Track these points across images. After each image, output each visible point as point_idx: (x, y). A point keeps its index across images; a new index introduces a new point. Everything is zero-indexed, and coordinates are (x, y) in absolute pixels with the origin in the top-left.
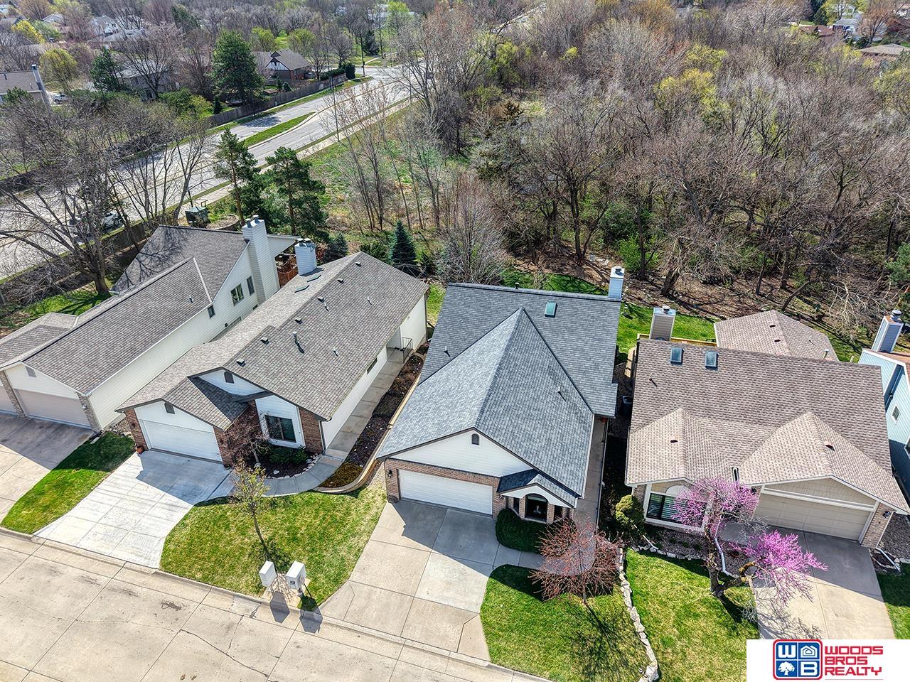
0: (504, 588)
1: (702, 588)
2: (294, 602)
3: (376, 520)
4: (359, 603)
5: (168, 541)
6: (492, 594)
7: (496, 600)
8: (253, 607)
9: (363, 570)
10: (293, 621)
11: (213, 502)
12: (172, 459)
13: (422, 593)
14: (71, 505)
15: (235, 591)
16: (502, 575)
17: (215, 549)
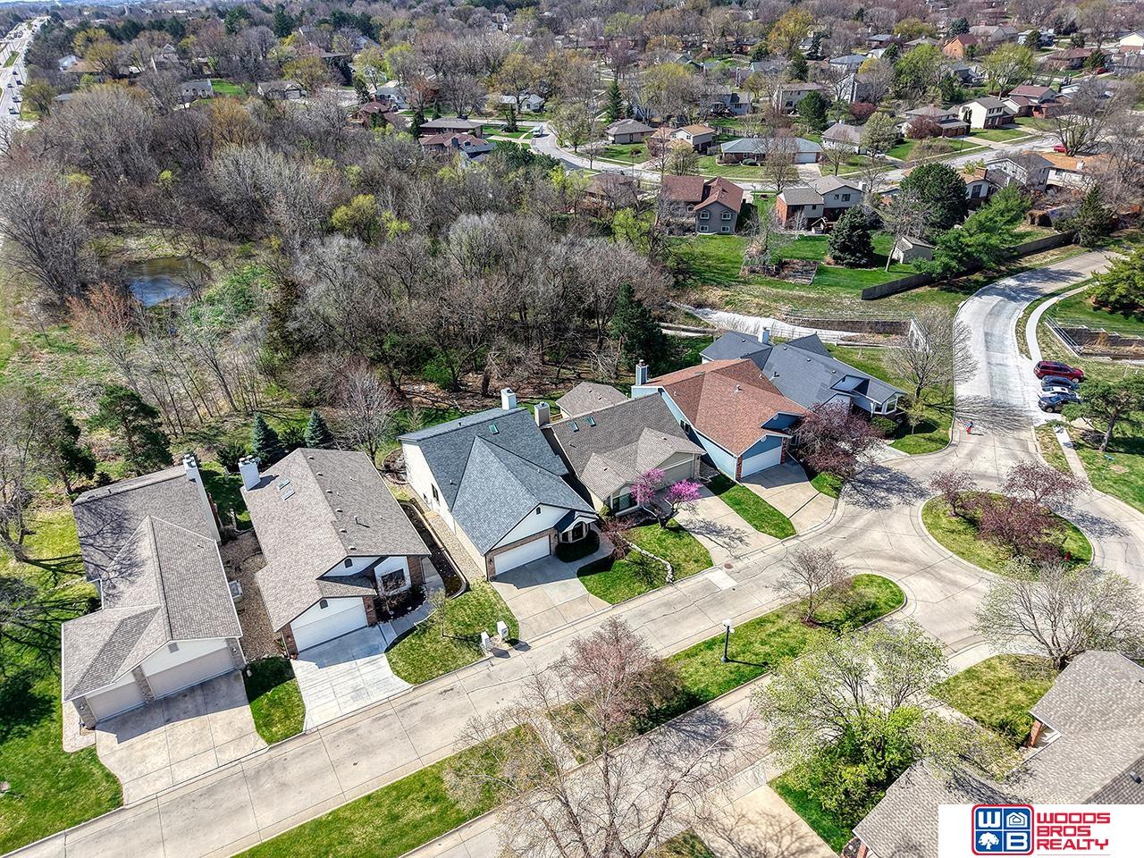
0: (589, 577)
2: (506, 647)
3: (496, 593)
4: (535, 626)
5: (398, 674)
6: (586, 583)
7: (590, 584)
8: (488, 663)
10: (513, 653)
11: (394, 644)
13: (557, 603)
14: (301, 705)
16: (582, 573)
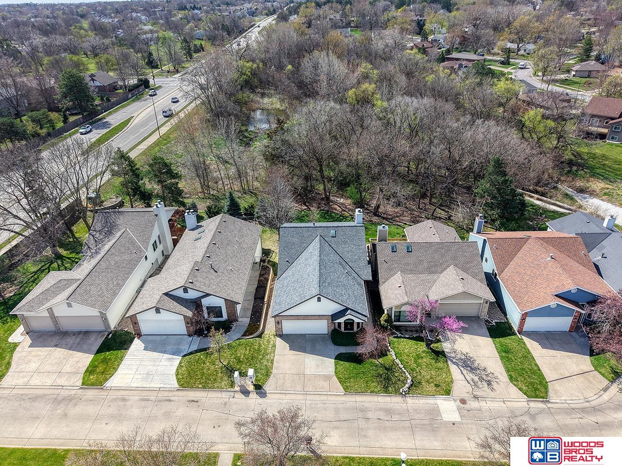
0: (342, 362)
1: (422, 347)
2: (251, 388)
3: (274, 346)
4: (280, 382)
5: (177, 375)
6: (337, 366)
7: (340, 368)
8: (232, 394)
9: (277, 368)
10: (254, 395)
11: (191, 353)
12: (158, 338)
13: (307, 372)
14: (116, 369)
15: (221, 389)
16: (339, 357)
17: (203, 374)
